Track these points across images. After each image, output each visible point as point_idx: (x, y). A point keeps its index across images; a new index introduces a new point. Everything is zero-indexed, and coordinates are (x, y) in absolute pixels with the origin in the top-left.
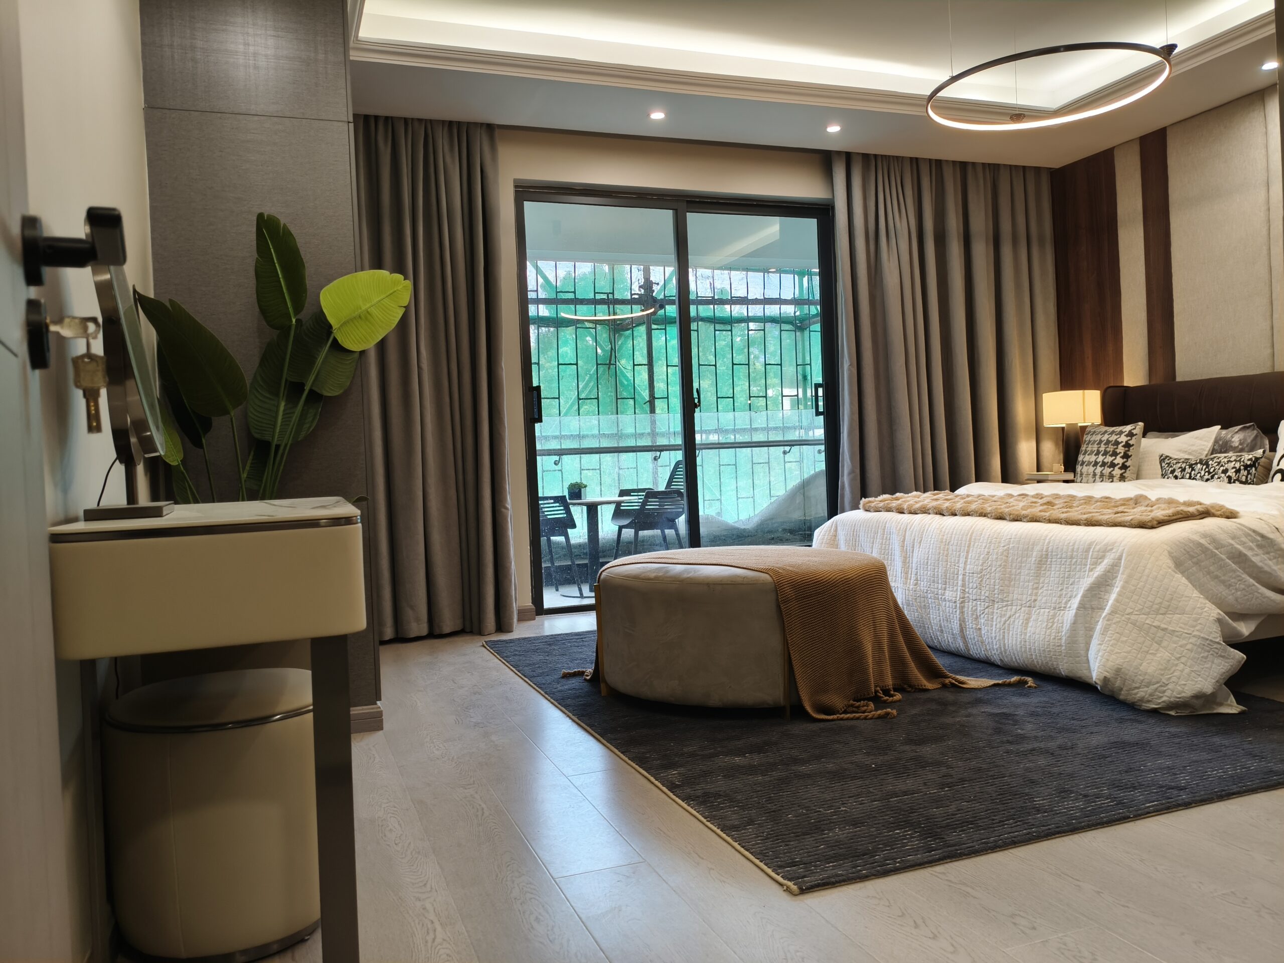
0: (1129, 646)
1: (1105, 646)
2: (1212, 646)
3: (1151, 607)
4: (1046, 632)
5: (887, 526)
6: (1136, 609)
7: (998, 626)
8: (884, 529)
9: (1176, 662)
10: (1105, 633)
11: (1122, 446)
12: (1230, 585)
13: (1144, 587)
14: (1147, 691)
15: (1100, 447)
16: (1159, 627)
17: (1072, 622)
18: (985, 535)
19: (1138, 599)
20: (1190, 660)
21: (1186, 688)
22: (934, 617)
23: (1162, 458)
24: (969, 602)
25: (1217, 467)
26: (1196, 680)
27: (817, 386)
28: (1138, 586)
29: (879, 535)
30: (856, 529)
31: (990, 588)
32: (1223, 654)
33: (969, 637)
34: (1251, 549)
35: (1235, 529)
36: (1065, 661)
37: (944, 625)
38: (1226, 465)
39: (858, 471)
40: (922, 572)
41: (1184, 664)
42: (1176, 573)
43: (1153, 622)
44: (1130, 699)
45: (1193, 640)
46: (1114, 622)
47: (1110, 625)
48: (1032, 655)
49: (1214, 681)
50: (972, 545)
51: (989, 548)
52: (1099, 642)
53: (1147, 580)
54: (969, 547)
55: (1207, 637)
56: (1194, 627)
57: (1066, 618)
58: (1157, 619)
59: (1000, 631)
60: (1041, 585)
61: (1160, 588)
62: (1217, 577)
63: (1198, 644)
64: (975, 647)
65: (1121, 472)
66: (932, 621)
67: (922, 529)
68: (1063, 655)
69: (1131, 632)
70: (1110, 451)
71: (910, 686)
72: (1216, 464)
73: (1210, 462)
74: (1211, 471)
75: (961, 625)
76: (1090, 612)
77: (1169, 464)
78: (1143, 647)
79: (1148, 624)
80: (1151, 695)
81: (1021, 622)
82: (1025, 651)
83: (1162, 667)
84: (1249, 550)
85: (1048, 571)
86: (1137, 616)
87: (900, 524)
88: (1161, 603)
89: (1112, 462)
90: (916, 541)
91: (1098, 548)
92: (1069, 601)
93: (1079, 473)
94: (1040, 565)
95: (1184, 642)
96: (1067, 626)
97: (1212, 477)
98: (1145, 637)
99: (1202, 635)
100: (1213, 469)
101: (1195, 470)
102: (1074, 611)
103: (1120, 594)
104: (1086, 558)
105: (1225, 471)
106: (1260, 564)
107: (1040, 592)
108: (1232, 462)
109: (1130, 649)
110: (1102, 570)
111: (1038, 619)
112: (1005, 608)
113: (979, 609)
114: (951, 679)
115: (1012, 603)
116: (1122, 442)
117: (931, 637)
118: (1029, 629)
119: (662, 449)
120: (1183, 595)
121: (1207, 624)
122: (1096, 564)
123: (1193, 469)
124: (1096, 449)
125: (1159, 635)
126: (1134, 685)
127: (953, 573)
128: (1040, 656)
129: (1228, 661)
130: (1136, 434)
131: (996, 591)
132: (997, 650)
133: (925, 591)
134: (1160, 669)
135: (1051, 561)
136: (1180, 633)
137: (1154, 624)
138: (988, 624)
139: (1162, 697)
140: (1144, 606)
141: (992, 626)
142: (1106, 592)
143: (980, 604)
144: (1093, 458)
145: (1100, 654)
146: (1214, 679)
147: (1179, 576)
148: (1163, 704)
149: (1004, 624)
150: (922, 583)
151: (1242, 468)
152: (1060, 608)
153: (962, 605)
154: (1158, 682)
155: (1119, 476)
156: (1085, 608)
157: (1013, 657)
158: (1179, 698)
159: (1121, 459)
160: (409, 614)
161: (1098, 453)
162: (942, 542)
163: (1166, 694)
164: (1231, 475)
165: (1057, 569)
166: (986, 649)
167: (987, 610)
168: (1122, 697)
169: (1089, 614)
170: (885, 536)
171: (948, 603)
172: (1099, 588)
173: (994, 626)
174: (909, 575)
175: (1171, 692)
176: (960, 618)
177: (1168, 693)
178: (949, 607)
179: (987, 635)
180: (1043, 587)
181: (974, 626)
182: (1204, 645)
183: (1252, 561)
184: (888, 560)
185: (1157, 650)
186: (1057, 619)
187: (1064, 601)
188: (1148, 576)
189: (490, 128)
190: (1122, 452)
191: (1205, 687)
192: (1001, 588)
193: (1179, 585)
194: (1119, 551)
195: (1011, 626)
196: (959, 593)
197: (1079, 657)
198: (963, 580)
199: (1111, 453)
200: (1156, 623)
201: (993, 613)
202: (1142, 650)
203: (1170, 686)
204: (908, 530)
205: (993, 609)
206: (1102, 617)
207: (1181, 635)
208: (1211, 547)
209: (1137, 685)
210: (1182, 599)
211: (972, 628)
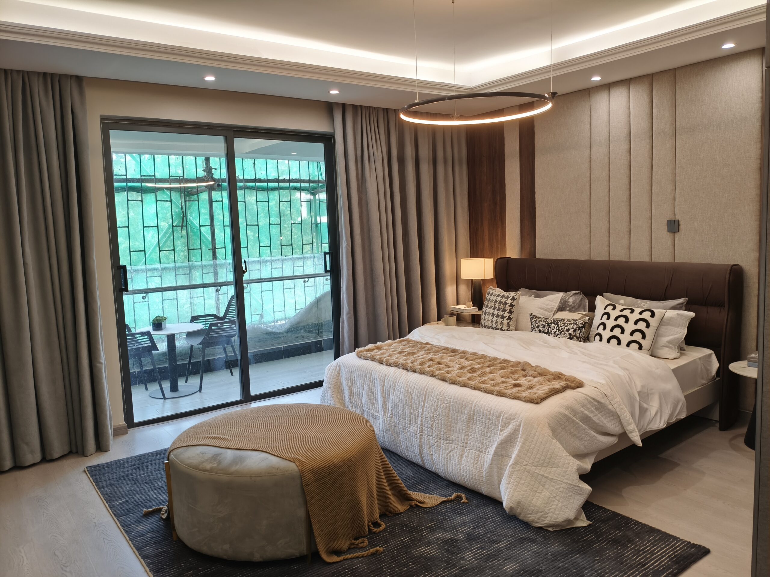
0: (525, 487)
1: (510, 486)
2: (574, 488)
3: (539, 461)
4: (473, 467)
5: (373, 373)
6: (530, 462)
7: (443, 456)
8: (371, 376)
9: (553, 499)
10: (511, 477)
11: (509, 306)
12: (582, 439)
13: (534, 448)
14: (536, 516)
15: (496, 305)
16: (543, 475)
17: (490, 463)
18: (435, 393)
19: (531, 456)
20: (561, 499)
21: (559, 516)
22: (403, 440)
23: (531, 316)
24: (425, 436)
25: (563, 327)
26: (565, 511)
27: (325, 253)
28: (531, 447)
29: (367, 379)
30: (352, 371)
31: (438, 430)
32: (580, 493)
33: (425, 458)
34: (592, 412)
35: (584, 400)
36: (485, 487)
37: (409, 447)
38: (568, 326)
39: (352, 312)
40: (395, 410)
41: (558, 500)
42: (553, 439)
43: (540, 472)
44: (525, 520)
45: (563, 485)
46: (516, 470)
47: (514, 471)
48: (464, 479)
49: (575, 511)
50: (426, 398)
51: (437, 403)
52: (507, 482)
53: (536, 444)
54: (425, 399)
55: (572, 483)
56: (564, 476)
57: (486, 460)
58: (542, 470)
59: (444, 459)
60: (470, 434)
61: (544, 449)
62: (575, 435)
63: (566, 488)
64: (429, 465)
65: (507, 321)
66: (402, 443)
67: (395, 381)
68: (484, 483)
69: (527, 477)
70: (501, 308)
71: (390, 513)
72: (563, 325)
73: (559, 323)
74: (560, 329)
75: (420, 449)
76: (501, 458)
77: (536, 321)
78: (534, 488)
79: (537, 473)
80: (538, 519)
81: (458, 456)
82: (460, 476)
83: (545, 502)
84: (592, 413)
85: (475, 425)
86: (530, 467)
87: (381, 374)
88: (544, 460)
89: (502, 315)
90: (391, 388)
91: (505, 416)
92: (488, 448)
93: (483, 318)
94: (469, 420)
95: (558, 486)
96: (486, 465)
97: (561, 333)
98: (535, 482)
99: (569, 482)
100: (561, 328)
101: (551, 328)
102: (491, 456)
103: (520, 451)
104: (498, 422)
105: (568, 330)
106: (597, 421)
107: (469, 438)
108: (571, 324)
109: (526, 489)
110: (509, 432)
111: (468, 456)
112: (447, 445)
113: (431, 442)
114: (416, 502)
115: (452, 442)
116: (509, 303)
117: (401, 452)
118: (463, 462)
119: (221, 284)
120: (557, 455)
121: (572, 474)
122: (504, 427)
123: (550, 327)
124: (493, 305)
125: (543, 480)
126: (528, 512)
127: (415, 415)
128: (470, 481)
129: (582, 496)
130: (517, 299)
131: (442, 432)
132: (443, 471)
133: (397, 423)
134: (544, 503)
135: (477, 419)
136: (556, 481)
137: (540, 473)
138: (437, 453)
139: (545, 520)
140: (534, 461)
141: (439, 455)
142: (511, 446)
143: (432, 439)
144: (491, 311)
145: (508, 491)
146: (575, 510)
147: (555, 441)
148: (545, 525)
149: (447, 455)
150: (395, 417)
151: (577, 328)
152: (482, 451)
153: (421, 437)
154: (542, 512)
155: (506, 324)
156: (497, 455)
157: (453, 477)
158: (555, 522)
159: (508, 314)
160: (24, 449)
161: (494, 309)
162: (408, 392)
163: (547, 519)
164: (571, 332)
165: (480, 425)
166: (436, 468)
167: (436, 444)
168: (520, 518)
169: (500, 458)
170: (372, 380)
171: (412, 434)
172: (506, 443)
173: (441, 455)
174: (387, 410)
175: (550, 518)
176: (419, 445)
177: (548, 519)
178: (412, 436)
179: (437, 460)
180: (471, 435)
181: (428, 452)
182: (570, 488)
183: (593, 420)
184: (373, 397)
185: (542, 490)
186: (480, 458)
187: (484, 447)
188: (537, 441)
189: (79, 79)
190: (509, 309)
191: (570, 515)
192: (445, 431)
193: (555, 448)
194: (519, 421)
195: (452, 458)
196: (419, 429)
197: (494, 485)
198: (422, 421)
199: (502, 309)
200: (542, 473)
201: (440, 446)
202: (533, 490)
203: (550, 514)
204: (386, 379)
205: (441, 444)
206: (509, 465)
207: (557, 482)
208: (571, 416)
209: (530, 512)
210: (557, 458)
211: (427, 453)
